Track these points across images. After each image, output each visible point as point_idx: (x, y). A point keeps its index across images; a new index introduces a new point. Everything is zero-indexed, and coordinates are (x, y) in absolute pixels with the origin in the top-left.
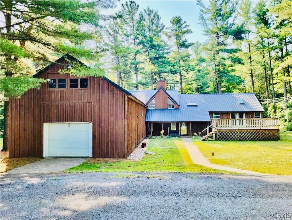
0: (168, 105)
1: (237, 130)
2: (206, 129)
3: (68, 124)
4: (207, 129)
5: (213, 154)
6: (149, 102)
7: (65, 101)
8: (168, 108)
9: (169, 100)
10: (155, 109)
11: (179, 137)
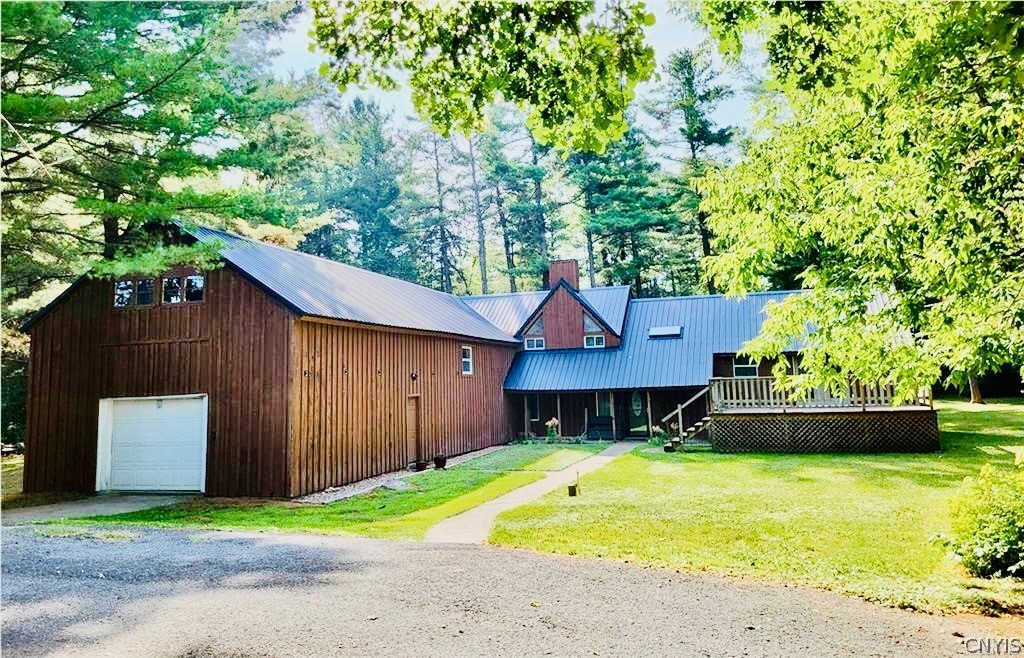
0: (585, 338)
1: (779, 414)
2: (674, 413)
3: (158, 400)
4: (677, 414)
5: (572, 491)
6: (526, 329)
7: (149, 339)
8: (586, 347)
9: (588, 321)
10: (546, 350)
11: (612, 439)
